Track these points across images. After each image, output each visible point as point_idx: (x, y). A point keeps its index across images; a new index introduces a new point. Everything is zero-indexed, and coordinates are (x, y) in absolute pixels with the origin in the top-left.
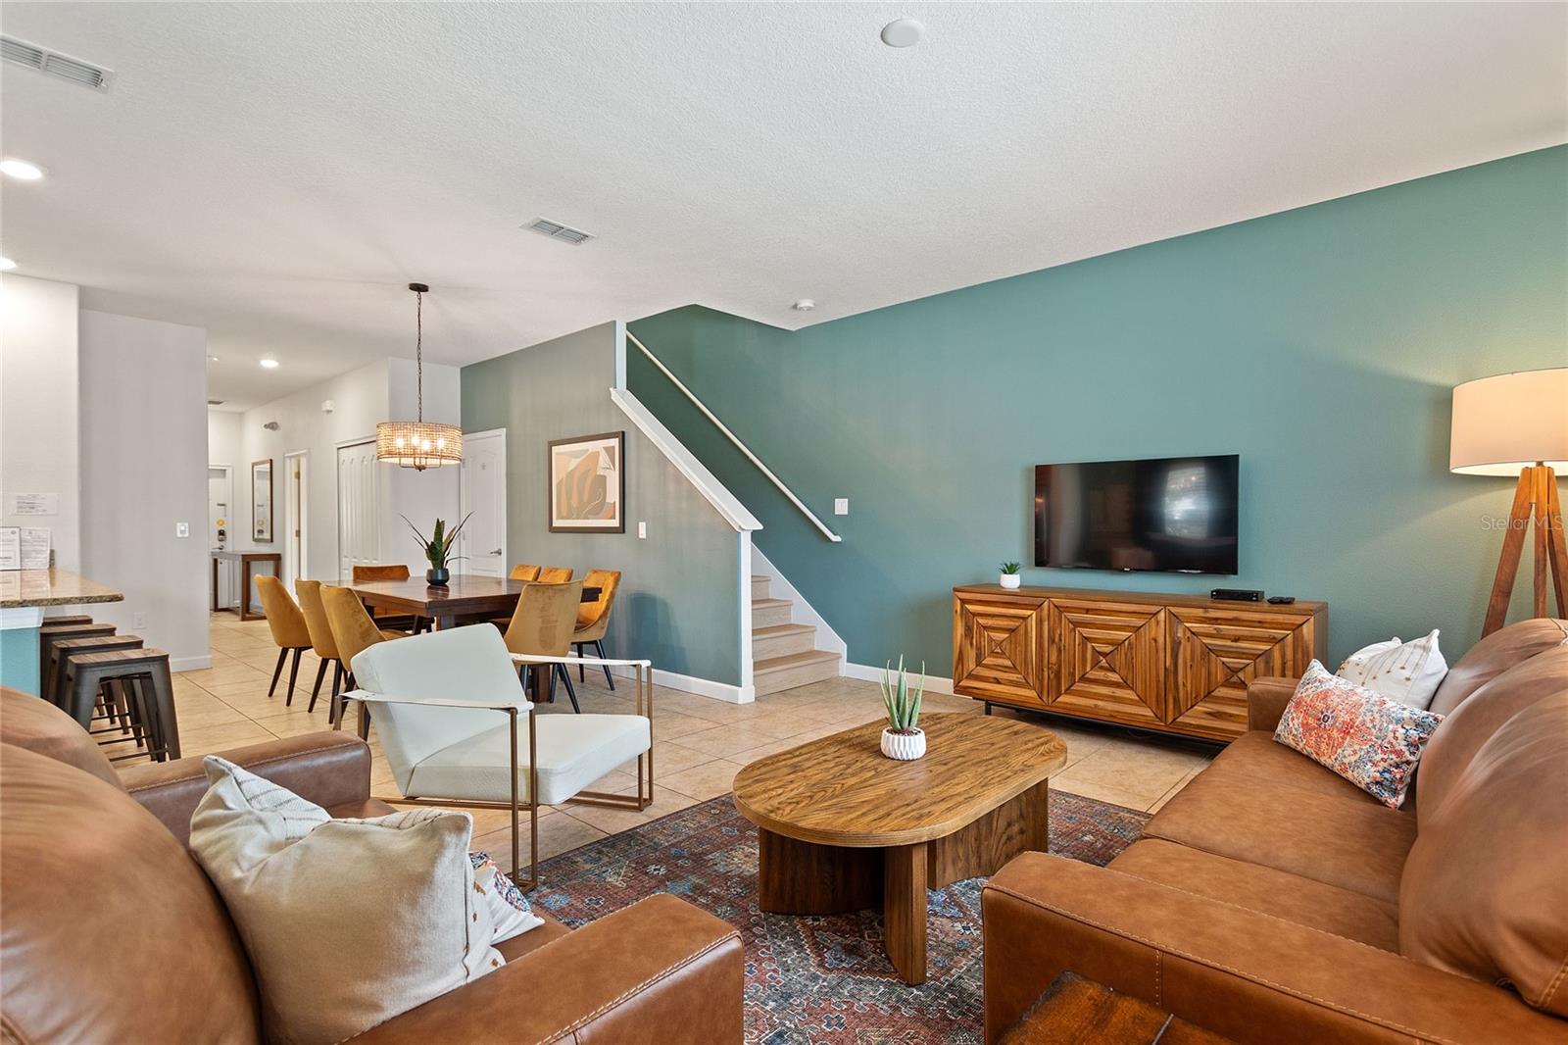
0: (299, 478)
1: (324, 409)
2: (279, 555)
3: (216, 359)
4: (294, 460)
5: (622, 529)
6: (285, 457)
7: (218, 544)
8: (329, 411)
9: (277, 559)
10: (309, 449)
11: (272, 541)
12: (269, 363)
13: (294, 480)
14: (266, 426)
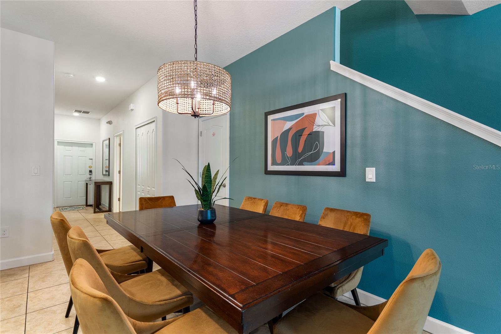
0: (120, 146)
1: (130, 109)
2: (111, 182)
3: (72, 76)
4: (118, 138)
5: (342, 173)
6: (114, 136)
7: (89, 176)
8: (132, 110)
9: (110, 184)
10: (124, 131)
11: (109, 176)
12: (100, 79)
13: (118, 147)
14: (107, 123)
